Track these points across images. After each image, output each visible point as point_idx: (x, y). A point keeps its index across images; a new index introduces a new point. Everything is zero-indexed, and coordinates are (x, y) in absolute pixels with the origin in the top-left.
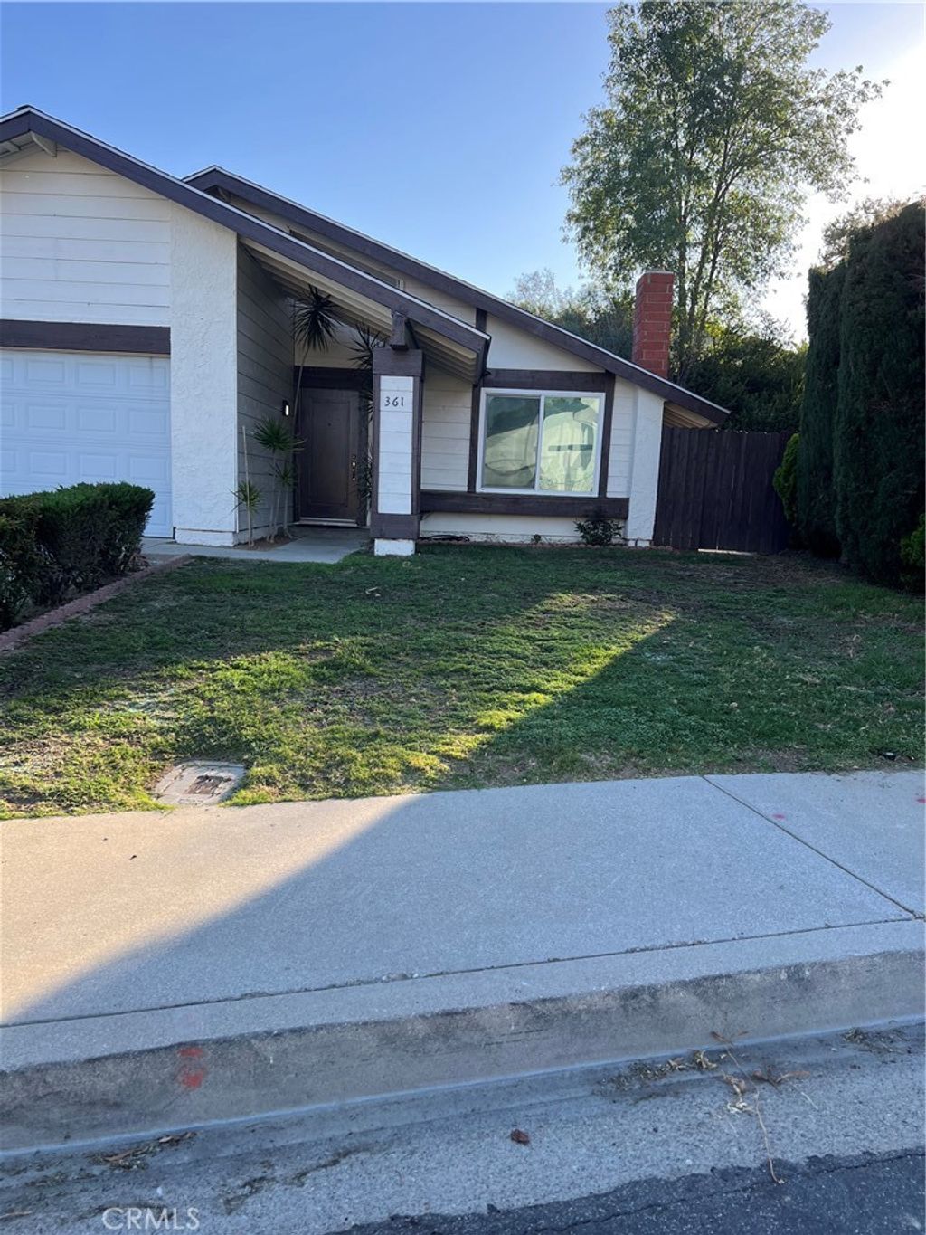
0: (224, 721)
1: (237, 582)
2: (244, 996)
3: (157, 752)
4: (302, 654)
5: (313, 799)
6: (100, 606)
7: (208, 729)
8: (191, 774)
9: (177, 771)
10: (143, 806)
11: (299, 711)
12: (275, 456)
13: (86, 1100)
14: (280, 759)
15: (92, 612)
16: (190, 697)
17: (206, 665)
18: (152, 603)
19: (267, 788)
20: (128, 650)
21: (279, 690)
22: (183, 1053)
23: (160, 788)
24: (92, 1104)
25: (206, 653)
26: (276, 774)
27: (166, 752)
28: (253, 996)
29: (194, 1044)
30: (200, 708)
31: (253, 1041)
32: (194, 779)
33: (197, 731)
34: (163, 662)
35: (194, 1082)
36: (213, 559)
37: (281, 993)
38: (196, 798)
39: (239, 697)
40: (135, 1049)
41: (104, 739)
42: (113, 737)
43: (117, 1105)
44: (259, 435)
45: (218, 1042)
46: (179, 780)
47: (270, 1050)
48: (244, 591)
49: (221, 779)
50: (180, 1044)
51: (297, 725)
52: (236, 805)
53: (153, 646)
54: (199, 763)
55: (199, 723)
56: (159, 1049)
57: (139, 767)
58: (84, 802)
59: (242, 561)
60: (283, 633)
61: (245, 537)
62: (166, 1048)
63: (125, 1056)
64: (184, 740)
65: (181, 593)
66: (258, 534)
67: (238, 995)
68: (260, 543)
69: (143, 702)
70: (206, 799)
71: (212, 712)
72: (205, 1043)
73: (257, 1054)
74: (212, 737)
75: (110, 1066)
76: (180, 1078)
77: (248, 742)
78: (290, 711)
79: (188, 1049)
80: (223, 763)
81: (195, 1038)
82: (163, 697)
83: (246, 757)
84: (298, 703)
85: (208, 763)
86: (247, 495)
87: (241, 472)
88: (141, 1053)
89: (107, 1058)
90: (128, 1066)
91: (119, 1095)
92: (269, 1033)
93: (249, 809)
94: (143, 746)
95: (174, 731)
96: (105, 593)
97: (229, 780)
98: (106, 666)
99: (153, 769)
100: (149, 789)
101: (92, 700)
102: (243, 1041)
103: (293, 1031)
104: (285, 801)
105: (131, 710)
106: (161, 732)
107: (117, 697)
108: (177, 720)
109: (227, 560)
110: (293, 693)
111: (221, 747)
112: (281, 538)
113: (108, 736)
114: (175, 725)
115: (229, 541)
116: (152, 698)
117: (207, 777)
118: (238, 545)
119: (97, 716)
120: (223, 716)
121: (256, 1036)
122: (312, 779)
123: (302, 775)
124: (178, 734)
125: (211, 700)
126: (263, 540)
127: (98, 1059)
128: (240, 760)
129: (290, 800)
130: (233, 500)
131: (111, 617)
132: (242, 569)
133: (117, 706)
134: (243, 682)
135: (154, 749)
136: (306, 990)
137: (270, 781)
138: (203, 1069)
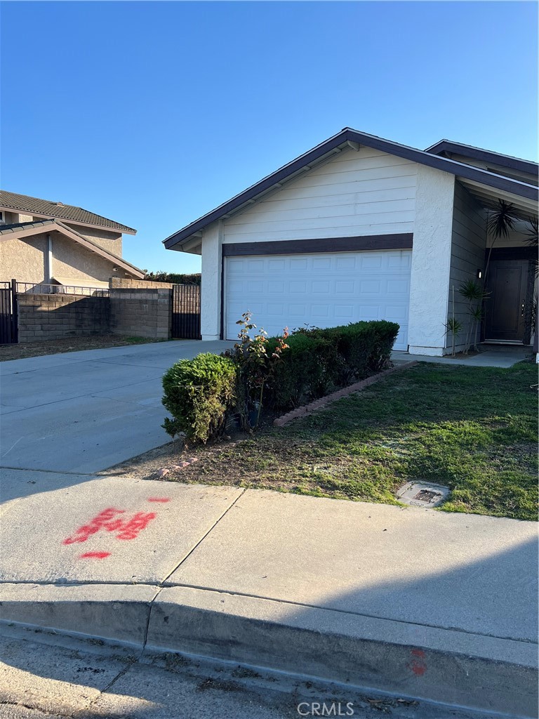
0: (437, 459)
1: (445, 377)
2: (451, 628)
3: (398, 472)
4: (486, 424)
5: (494, 516)
6: (367, 387)
7: (428, 463)
8: (417, 489)
9: (409, 485)
10: (390, 502)
11: (484, 459)
12: (471, 303)
13: (359, 662)
14: (473, 487)
15: (363, 390)
16: (417, 442)
17: (426, 424)
18: (396, 387)
19: (463, 504)
20: (382, 413)
21: (471, 444)
22: (413, 651)
23: (399, 493)
24: (362, 665)
25: (426, 418)
26: (469, 496)
27: (403, 473)
28: (456, 629)
29: (420, 648)
30: (422, 449)
31: (456, 658)
32: (419, 491)
33: (421, 463)
34: (401, 421)
35: (419, 671)
36: (430, 363)
37: (474, 633)
38: (420, 502)
39: (446, 446)
40: (386, 641)
41: (369, 461)
42: (374, 460)
43: (375, 671)
44: (462, 290)
45: (436, 652)
46: (409, 490)
47: (467, 666)
48: (449, 383)
49: (435, 494)
50: (412, 646)
51: (483, 467)
52: (444, 510)
53: (396, 411)
54: (421, 482)
55: (422, 459)
56: (400, 645)
57: (388, 479)
58: (359, 494)
59: (448, 365)
60: (474, 410)
61: (450, 351)
62: (404, 646)
63: (381, 643)
64: (413, 467)
65: (412, 383)
66: (458, 349)
67: (447, 627)
68: (459, 355)
69: (391, 442)
70: (426, 504)
71: (430, 453)
72: (427, 650)
73: (458, 667)
74: (429, 468)
75: (373, 646)
76: (411, 666)
77: (452, 474)
78: (478, 458)
79: (417, 650)
80: (435, 484)
81: (421, 645)
82: (401, 441)
83: (450, 483)
84: (484, 454)
85: (427, 483)
86: (452, 326)
87: (449, 313)
88: (390, 644)
89: (371, 641)
90: (382, 649)
91: (377, 664)
92: (466, 656)
93: (452, 514)
94: (390, 467)
95: (407, 461)
96: (371, 381)
97: (439, 495)
98: (370, 421)
99: (395, 482)
100: (393, 493)
101: (363, 439)
102: (449, 656)
103: (483, 659)
104: (475, 513)
105: (383, 446)
106: (401, 461)
107: (376, 438)
108: (409, 455)
109: (439, 364)
110: (480, 447)
111: (435, 474)
112: (472, 352)
113: (371, 460)
114: (408, 458)
115: (440, 353)
116: (395, 441)
117: (426, 491)
118: (445, 356)
119: (365, 448)
120: (436, 456)
121: (458, 655)
122: (493, 502)
123: (486, 499)
124: (409, 463)
125: (429, 446)
126: (461, 352)
127: (366, 640)
128: (446, 484)
129: (478, 514)
130: (444, 329)
131: (373, 394)
132: (447, 369)
133: (376, 443)
134: (448, 437)
135: (396, 470)
136: (491, 636)
137: (465, 500)
138: (425, 665)
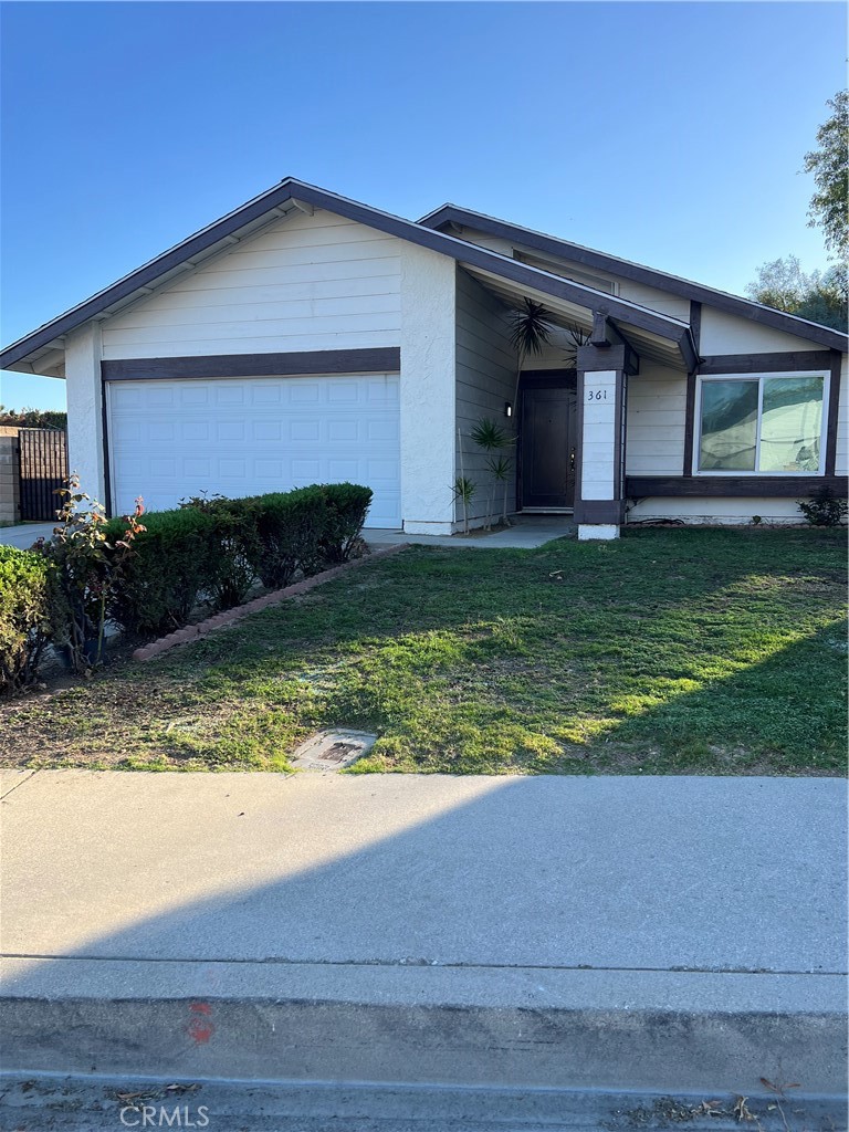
0: (371, 693)
1: (435, 567)
2: (267, 960)
3: (307, 719)
4: (465, 633)
5: (422, 773)
6: (315, 588)
7: (356, 700)
8: (329, 741)
9: (319, 736)
10: (274, 768)
11: (439, 687)
12: (489, 453)
13: (110, 1036)
14: (407, 731)
15: (307, 593)
16: (351, 670)
17: (377, 641)
18: (359, 586)
19: (384, 758)
20: (320, 627)
21: (430, 666)
22: (194, 1006)
23: (298, 752)
24: (116, 1041)
25: (383, 630)
26: (398, 745)
27: (314, 719)
28: (275, 960)
29: (204, 1000)
30: (357, 680)
31: (257, 1006)
32: (331, 745)
33: (346, 701)
34: (342, 638)
35: (203, 1036)
36: (426, 546)
37: (301, 962)
38: (324, 763)
39: (393, 671)
40: (154, 996)
41: (268, 705)
42: (276, 704)
43: (136, 1047)
44: (475, 435)
45: (226, 1002)
46: (321, 742)
47: (272, 1016)
48: (437, 574)
49: (352, 747)
50: (193, 998)
51: (433, 700)
52: (351, 772)
53: (341, 623)
54: (340, 731)
55: (350, 694)
56: (174, 1000)
57: (286, 732)
58: (228, 761)
59: (452, 548)
60: (455, 613)
61: (462, 527)
62: (179, 1000)
63: (145, 1001)
64: (332, 708)
65: (386, 577)
66: (473, 524)
67: (262, 958)
68: (475, 532)
69: (312, 673)
70: (332, 764)
71: (364, 684)
72: (215, 1000)
73: (260, 1020)
74: (356, 708)
75: (131, 1009)
76: (191, 1031)
77: (385, 714)
78: (432, 686)
79: (199, 1003)
80: (360, 732)
81: (207, 994)
82: (331, 669)
83: (380, 728)
84: (443, 679)
85: (347, 731)
86: (463, 489)
87: (457, 469)
88: (159, 1001)
89: (128, 1001)
90: (146, 1011)
91: (138, 1036)
92: (272, 1000)
93: (361, 778)
94: (296, 713)
95: (327, 699)
96: (322, 578)
97: (359, 748)
98: (298, 641)
99: (298, 734)
100: (289, 752)
101: (272, 671)
102: (248, 1004)
103: (295, 1002)
104: (395, 772)
105: (301, 680)
106: (316, 700)
107: (294, 668)
108: (333, 690)
109: (438, 547)
110: (442, 669)
111: (362, 717)
112: (499, 526)
113: (271, 703)
114: (329, 695)
115: (447, 530)
116: (322, 669)
117: (342, 745)
118: (456, 534)
119: (262, 688)
120: (371, 689)
121: (261, 1001)
122: (429, 752)
123: (421, 749)
124: (328, 704)
125: (369, 673)
126: (481, 528)
127: (122, 1001)
128: (375, 730)
129: (400, 772)
130: (451, 494)
131: (320, 598)
132: (447, 555)
133: (291, 676)
134: (399, 658)
135: (304, 716)
136: (325, 962)
137: (389, 752)
138: (211, 1025)
